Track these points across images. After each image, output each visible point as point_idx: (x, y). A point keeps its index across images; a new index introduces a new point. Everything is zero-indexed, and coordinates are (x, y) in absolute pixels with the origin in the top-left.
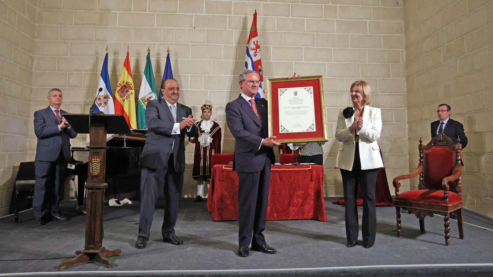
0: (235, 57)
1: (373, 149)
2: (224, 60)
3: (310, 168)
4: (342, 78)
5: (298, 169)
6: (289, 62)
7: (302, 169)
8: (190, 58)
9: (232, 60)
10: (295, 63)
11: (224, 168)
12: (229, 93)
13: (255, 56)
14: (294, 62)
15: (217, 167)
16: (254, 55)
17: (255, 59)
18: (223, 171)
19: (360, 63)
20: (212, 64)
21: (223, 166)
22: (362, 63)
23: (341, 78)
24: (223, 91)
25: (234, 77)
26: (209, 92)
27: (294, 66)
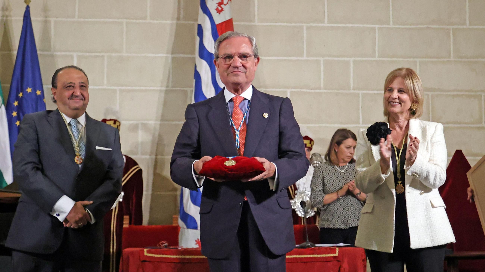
0: (176, 16)
1: (433, 207)
2: (152, 21)
3: (337, 254)
4: (412, 59)
5: (309, 256)
6: (293, 24)
7: (319, 256)
8: (76, 16)
9: (169, 22)
10: (308, 28)
11: (146, 254)
12: (163, 95)
13: (219, 11)
14: (305, 25)
15: (132, 253)
16: (217, 9)
17: (219, 19)
18: (144, 261)
19: (451, 27)
20: (125, 29)
21: (145, 250)
22: (455, 27)
23: (409, 59)
24: (151, 90)
25: (173, 58)
26: (118, 92)
27: (305, 35)
